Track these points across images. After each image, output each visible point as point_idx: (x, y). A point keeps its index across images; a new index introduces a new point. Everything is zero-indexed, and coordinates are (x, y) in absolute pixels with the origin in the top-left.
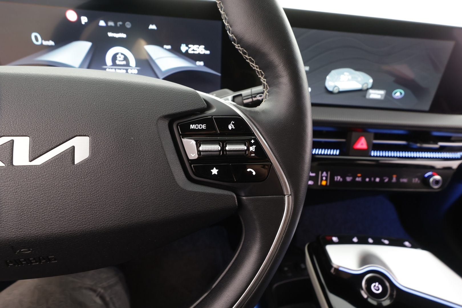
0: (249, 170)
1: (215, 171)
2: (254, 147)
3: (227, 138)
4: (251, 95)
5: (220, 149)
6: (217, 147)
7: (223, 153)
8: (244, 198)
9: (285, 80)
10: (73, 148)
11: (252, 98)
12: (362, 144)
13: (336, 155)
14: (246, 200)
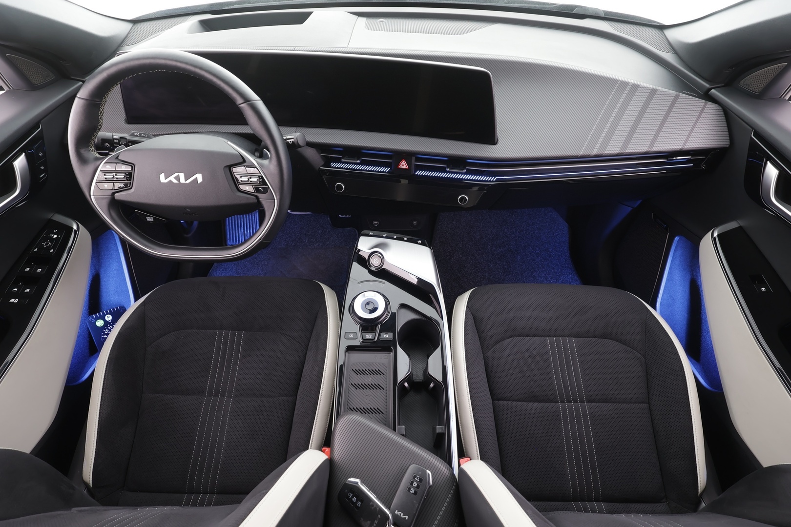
10: (197, 178)
12: (403, 165)
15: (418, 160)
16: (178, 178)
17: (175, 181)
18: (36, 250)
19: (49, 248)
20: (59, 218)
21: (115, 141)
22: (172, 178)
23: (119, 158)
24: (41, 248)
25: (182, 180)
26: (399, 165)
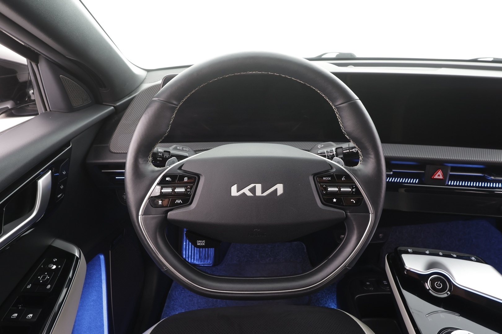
0: (352, 200)
1: (335, 200)
2: (355, 189)
3: (341, 184)
4: (349, 148)
5: (338, 190)
6: (337, 189)
7: (339, 192)
8: (349, 214)
9: (372, 156)
10: (277, 189)
11: (349, 149)
12: (439, 175)
13: (415, 183)
14: (350, 215)
15: (454, 169)
16: (253, 190)
17: (249, 194)
18: (29, 287)
19: (45, 283)
20: (60, 244)
21: (159, 154)
22: (246, 191)
23: (182, 168)
24: (36, 283)
25: (259, 193)
26: (433, 174)
